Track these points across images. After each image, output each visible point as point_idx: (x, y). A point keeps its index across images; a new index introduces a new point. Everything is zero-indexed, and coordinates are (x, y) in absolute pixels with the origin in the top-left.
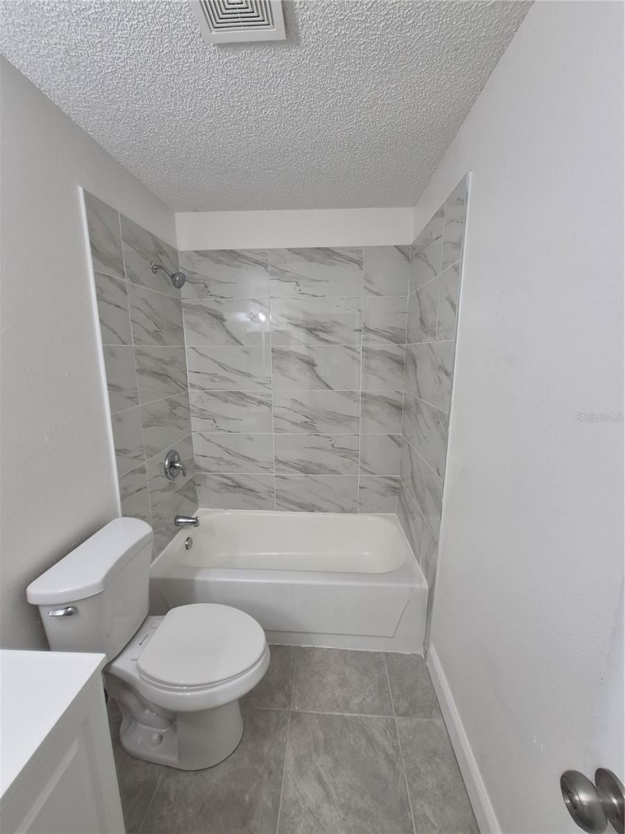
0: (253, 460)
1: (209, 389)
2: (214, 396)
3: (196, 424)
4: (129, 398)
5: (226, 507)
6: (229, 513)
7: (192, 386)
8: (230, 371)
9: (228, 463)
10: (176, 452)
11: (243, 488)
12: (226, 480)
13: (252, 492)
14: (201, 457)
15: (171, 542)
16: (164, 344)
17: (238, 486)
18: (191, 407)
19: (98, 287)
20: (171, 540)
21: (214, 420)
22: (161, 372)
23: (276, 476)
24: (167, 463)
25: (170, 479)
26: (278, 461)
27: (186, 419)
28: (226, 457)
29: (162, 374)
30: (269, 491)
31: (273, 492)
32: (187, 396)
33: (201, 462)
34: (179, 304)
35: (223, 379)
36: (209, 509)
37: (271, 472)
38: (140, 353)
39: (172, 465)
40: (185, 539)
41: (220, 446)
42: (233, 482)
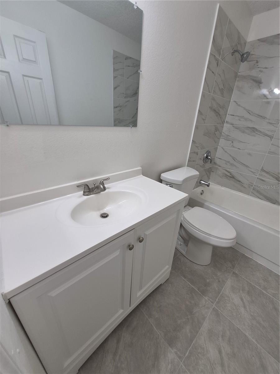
0: (247, 166)
1: (236, 125)
2: (237, 129)
3: (222, 142)
4: (203, 119)
5: (222, 185)
6: (223, 188)
7: (227, 122)
8: (253, 115)
9: (232, 165)
10: (210, 152)
11: (235, 179)
12: (228, 173)
13: (239, 182)
14: (219, 159)
15: (196, 189)
16: (223, 97)
17: (233, 177)
18: (222, 133)
19: (209, 61)
20: (196, 188)
21: (232, 141)
22: (217, 111)
23: (257, 178)
24: (205, 155)
25: (204, 163)
26: (263, 170)
27: (218, 139)
28: (232, 161)
29: (217, 112)
30: (249, 184)
31: (252, 186)
32: (223, 127)
33: (217, 161)
34: (236, 76)
35: (246, 119)
36: (214, 184)
37: (256, 175)
38: (213, 99)
39: (207, 157)
40: (202, 190)
41: (230, 155)
42: (231, 174)
